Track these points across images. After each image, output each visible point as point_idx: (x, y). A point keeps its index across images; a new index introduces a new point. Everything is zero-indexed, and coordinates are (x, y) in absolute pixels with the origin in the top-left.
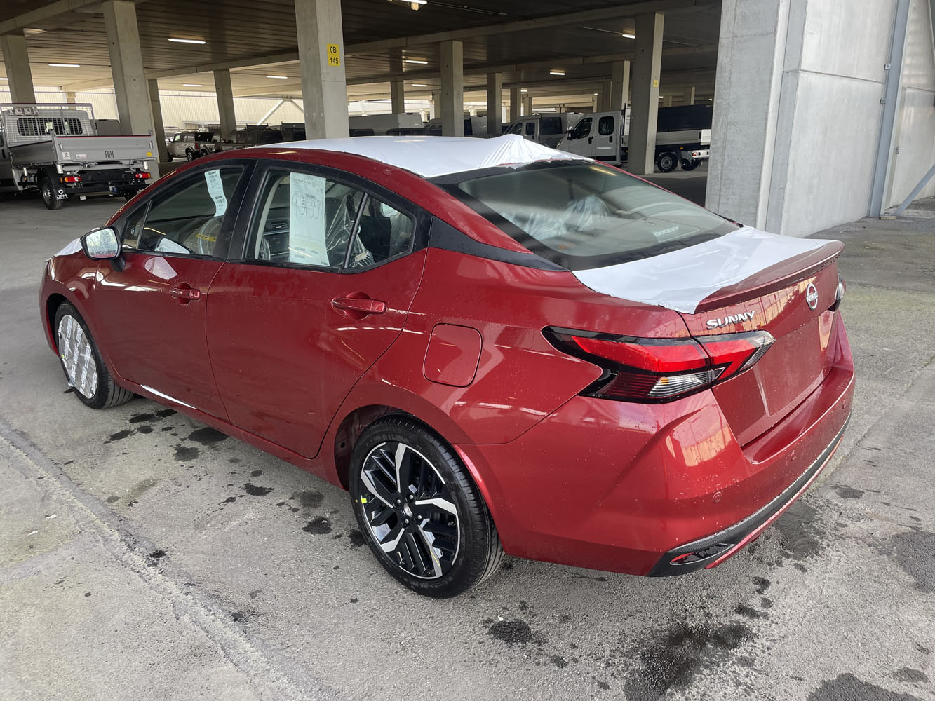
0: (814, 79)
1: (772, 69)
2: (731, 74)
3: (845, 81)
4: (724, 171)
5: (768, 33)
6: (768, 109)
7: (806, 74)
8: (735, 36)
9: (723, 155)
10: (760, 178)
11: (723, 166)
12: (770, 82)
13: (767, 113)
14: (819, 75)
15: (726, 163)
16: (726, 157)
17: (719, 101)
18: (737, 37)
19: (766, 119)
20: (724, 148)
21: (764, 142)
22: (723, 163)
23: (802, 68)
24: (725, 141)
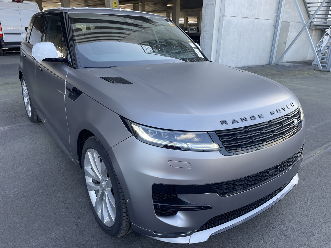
0: (232, 19)
1: (214, 15)
2: (205, 16)
3: (251, 19)
4: (203, 46)
5: (214, 4)
6: (213, 27)
7: (227, 17)
8: (206, 4)
9: (203, 41)
10: (211, 49)
11: (203, 44)
12: (214, 19)
13: (213, 29)
14: (234, 17)
15: (204, 43)
16: (204, 42)
17: (202, 24)
18: (207, 5)
19: (213, 31)
20: (203, 39)
21: (213, 37)
22: (203, 43)
23: (225, 15)
24: (204, 37)
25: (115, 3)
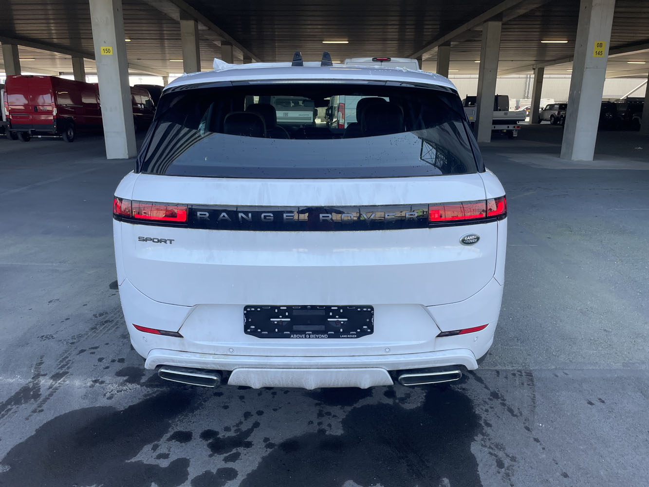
25: (600, 45)
